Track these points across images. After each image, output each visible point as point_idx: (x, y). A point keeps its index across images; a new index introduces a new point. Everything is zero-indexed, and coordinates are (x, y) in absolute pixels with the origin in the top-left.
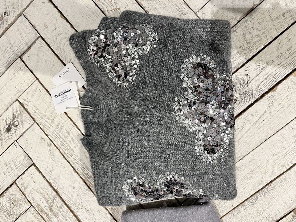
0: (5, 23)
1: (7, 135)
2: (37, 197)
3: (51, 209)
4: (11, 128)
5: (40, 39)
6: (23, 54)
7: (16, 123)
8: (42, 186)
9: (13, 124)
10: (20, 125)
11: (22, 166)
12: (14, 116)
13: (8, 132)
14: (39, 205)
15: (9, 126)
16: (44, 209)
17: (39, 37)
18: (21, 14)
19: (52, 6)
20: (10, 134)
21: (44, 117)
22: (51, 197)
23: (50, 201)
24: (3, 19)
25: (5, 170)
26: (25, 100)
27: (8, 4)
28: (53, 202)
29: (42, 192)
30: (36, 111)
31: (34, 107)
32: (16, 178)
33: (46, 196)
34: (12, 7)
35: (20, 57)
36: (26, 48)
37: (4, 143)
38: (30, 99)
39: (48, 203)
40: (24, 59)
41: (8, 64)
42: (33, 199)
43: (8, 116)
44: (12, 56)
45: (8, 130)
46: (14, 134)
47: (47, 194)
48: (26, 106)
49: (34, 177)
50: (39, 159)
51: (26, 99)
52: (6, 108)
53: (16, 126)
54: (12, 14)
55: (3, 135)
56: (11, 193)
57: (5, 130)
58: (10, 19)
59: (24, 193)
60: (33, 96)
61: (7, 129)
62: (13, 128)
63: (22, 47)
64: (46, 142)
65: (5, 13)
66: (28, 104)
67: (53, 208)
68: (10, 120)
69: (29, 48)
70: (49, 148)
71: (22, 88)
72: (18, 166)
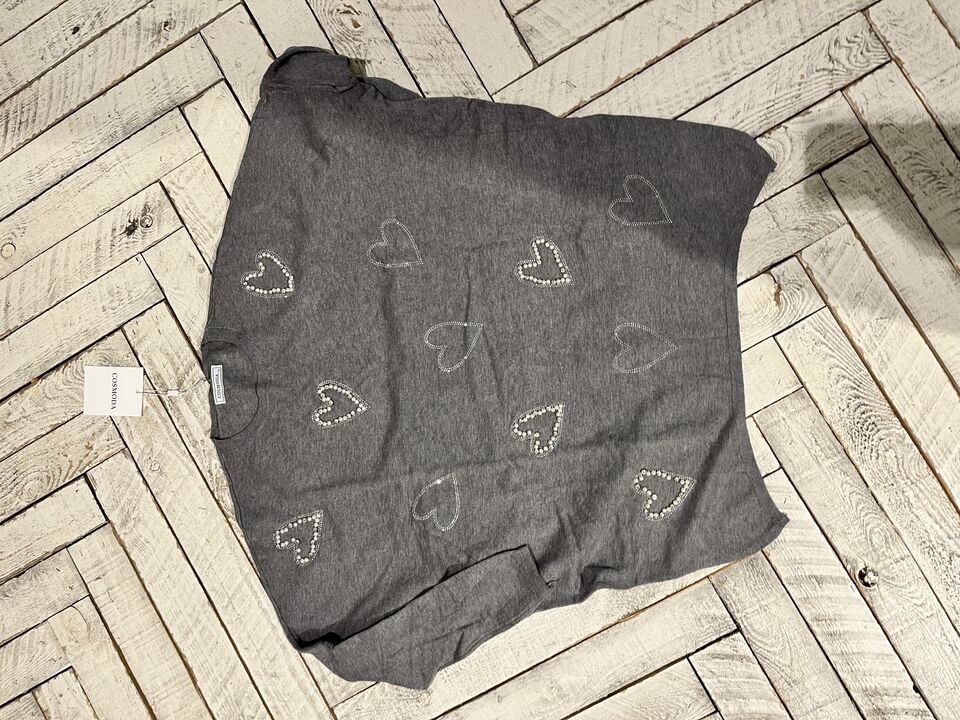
0: (163, 40)
1: (125, 239)
2: (159, 360)
3: (180, 384)
4: (136, 228)
5: (223, 83)
6: (187, 103)
7: (147, 221)
8: (173, 342)
9: (142, 222)
10: (155, 226)
11: (142, 301)
12: (146, 209)
13: (129, 235)
14: (159, 375)
15: (133, 224)
16: (168, 384)
17: (221, 80)
18: (196, 32)
19: (256, 31)
20: (131, 240)
21: (201, 219)
22: (185, 363)
23: (182, 370)
24: (160, 32)
25: (106, 303)
26: (174, 184)
27: (175, 9)
28: (187, 373)
29: (171, 352)
30: (189, 206)
31: (186, 199)
32: (125, 320)
33: (176, 359)
34: (182, 15)
35: (179, 107)
36: (194, 93)
37: (116, 254)
38: (182, 183)
39: (176, 373)
40: (186, 112)
41: (155, 114)
42: (151, 363)
43: (135, 206)
44: (166, 103)
45: (130, 231)
46: (139, 240)
47: (179, 357)
48: (171, 195)
49: (161, 323)
50: (177, 291)
51: (176, 181)
52: (134, 192)
53: (147, 226)
54: (178, 28)
55: (118, 239)
56: (108, 347)
57: (124, 230)
58: (175, 36)
59: (136, 349)
60: (189, 179)
61: (127, 229)
62: (140, 229)
63: (187, 89)
64: (196, 264)
65: (166, 24)
66: (177, 191)
67: (184, 384)
68: (136, 214)
69: (200, 95)
70: (199, 275)
71: (173, 161)
72: (134, 299)
